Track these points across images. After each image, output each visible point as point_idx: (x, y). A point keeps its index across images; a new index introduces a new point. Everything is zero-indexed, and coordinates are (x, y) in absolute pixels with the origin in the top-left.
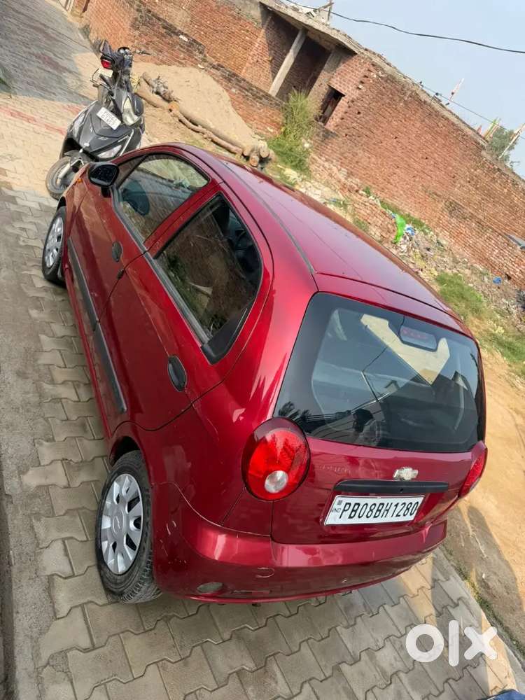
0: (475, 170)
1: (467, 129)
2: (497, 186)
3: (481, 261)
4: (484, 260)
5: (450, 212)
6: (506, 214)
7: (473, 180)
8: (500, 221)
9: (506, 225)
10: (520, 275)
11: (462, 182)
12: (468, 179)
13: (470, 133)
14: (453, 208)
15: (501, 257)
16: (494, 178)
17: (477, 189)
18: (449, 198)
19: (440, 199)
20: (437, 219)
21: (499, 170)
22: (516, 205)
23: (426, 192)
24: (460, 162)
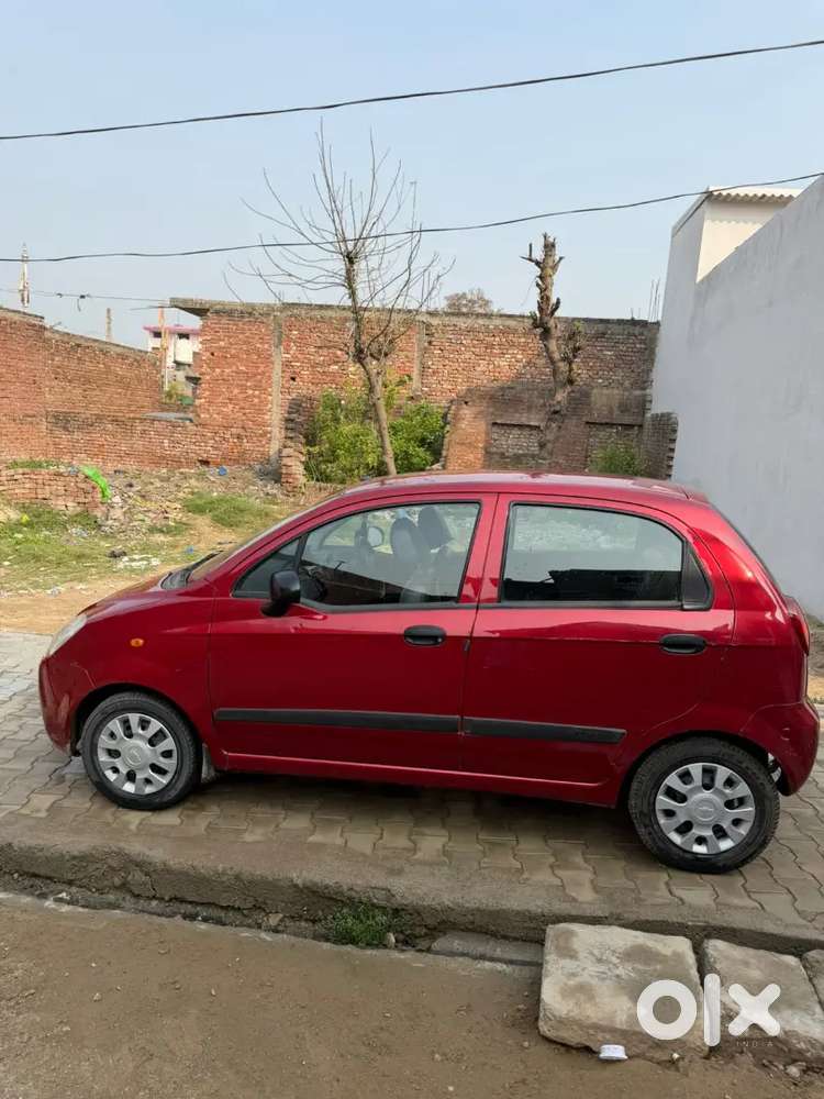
0: (53, 360)
1: (10, 314)
2: (89, 366)
3: (157, 464)
4: (159, 460)
5: (66, 429)
6: (120, 394)
7: (58, 374)
8: (121, 405)
9: (129, 406)
10: (216, 452)
11: (47, 383)
12: (53, 376)
13: (17, 317)
14: (62, 421)
15: (177, 445)
16: (79, 359)
17: (70, 381)
18: (47, 412)
19: (38, 420)
20: (52, 447)
21: (79, 345)
22: (123, 377)
23: (14, 420)
24: (29, 360)
